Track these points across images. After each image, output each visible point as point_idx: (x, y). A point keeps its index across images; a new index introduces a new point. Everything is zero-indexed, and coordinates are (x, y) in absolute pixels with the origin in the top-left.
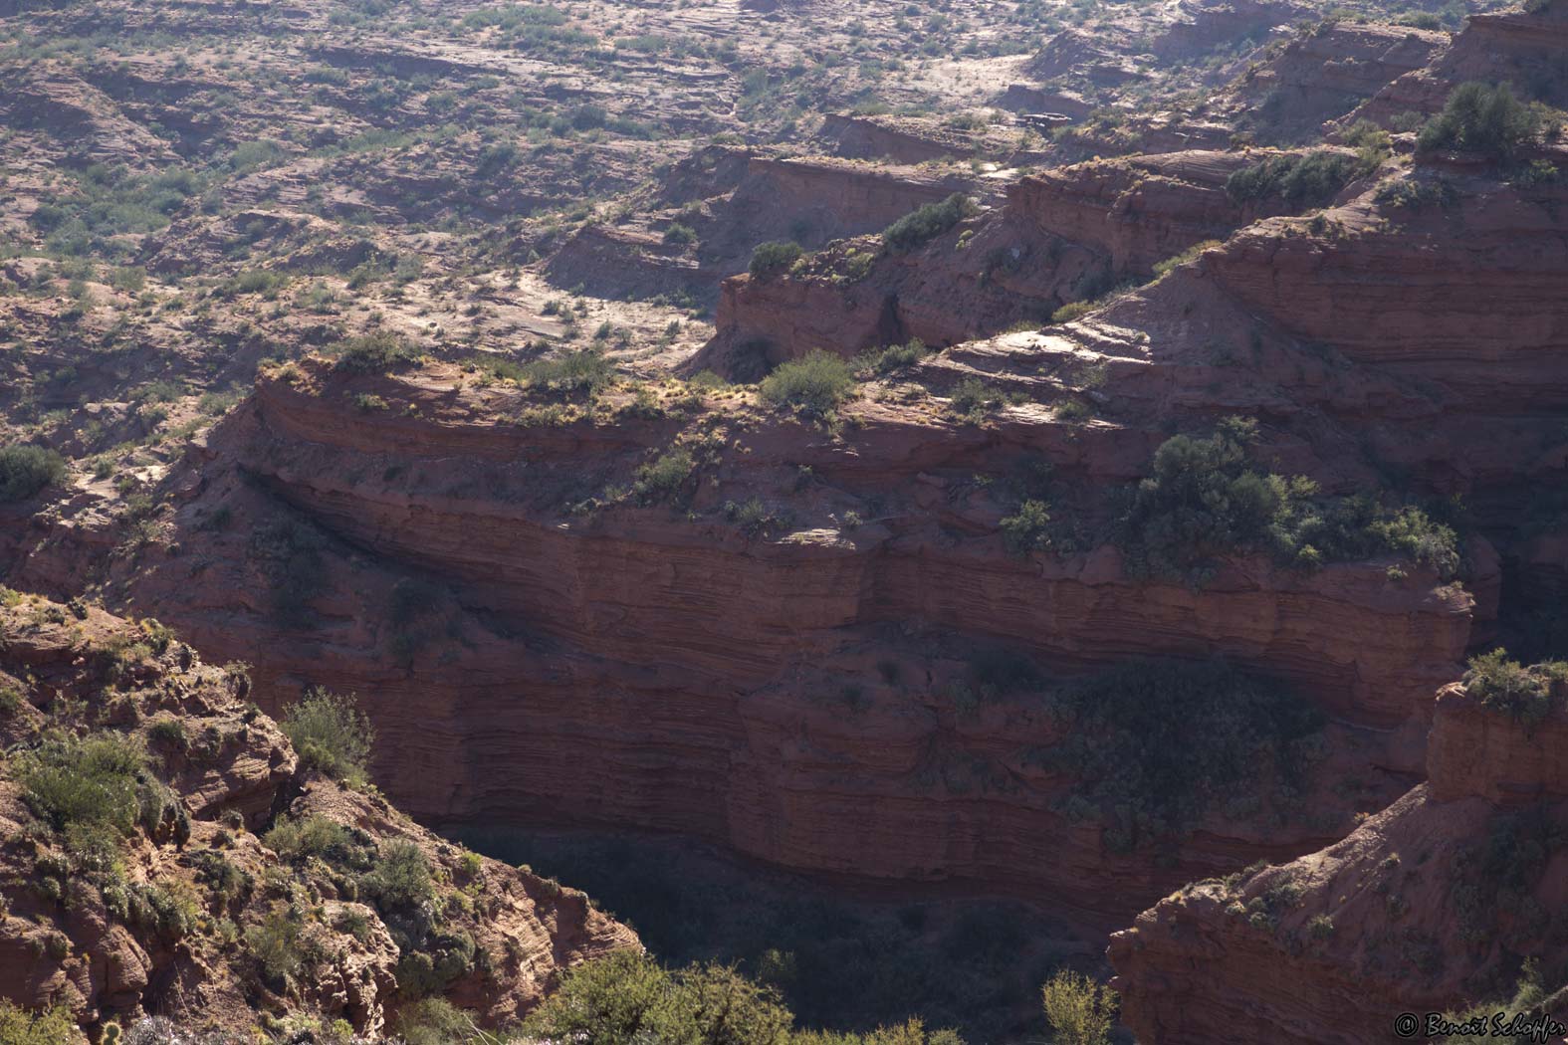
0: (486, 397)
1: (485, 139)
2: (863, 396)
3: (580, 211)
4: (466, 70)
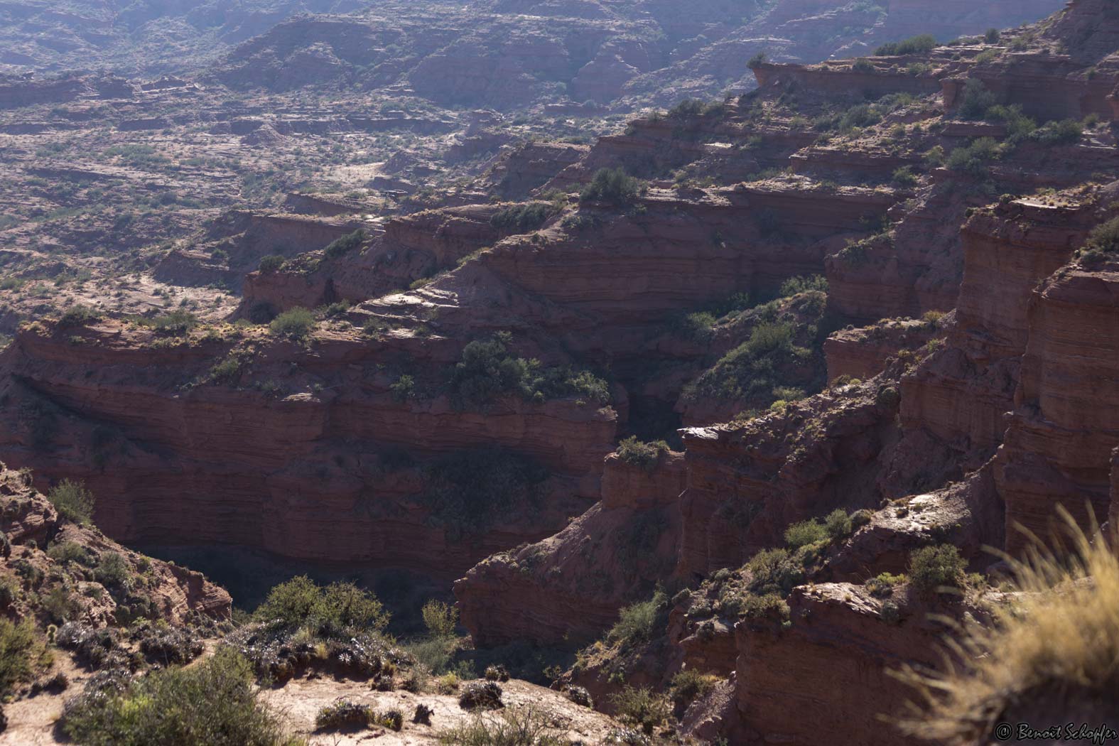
0: (134, 335)
1: (117, 211)
2: (320, 328)
3: (168, 244)
4: (106, 177)
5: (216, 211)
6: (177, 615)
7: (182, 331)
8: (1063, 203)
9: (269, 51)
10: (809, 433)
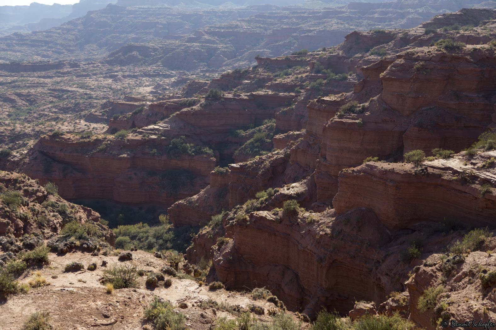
0: (74, 138)
1: (75, 101)
2: (129, 136)
3: (90, 111)
4: (72, 91)
5: (105, 101)
6: (83, 221)
7: (89, 137)
8: (336, 99)
9: (120, 54)
10: (265, 165)
